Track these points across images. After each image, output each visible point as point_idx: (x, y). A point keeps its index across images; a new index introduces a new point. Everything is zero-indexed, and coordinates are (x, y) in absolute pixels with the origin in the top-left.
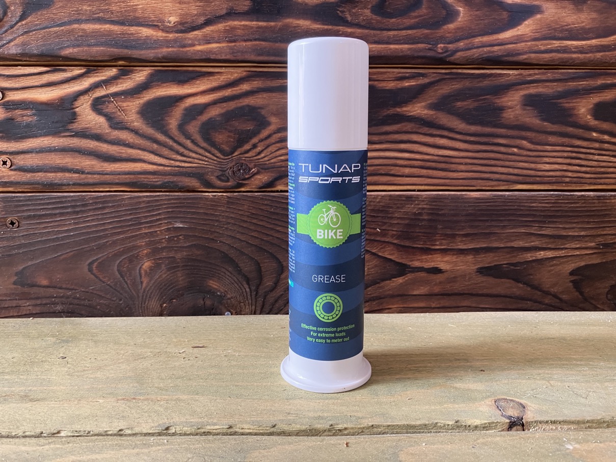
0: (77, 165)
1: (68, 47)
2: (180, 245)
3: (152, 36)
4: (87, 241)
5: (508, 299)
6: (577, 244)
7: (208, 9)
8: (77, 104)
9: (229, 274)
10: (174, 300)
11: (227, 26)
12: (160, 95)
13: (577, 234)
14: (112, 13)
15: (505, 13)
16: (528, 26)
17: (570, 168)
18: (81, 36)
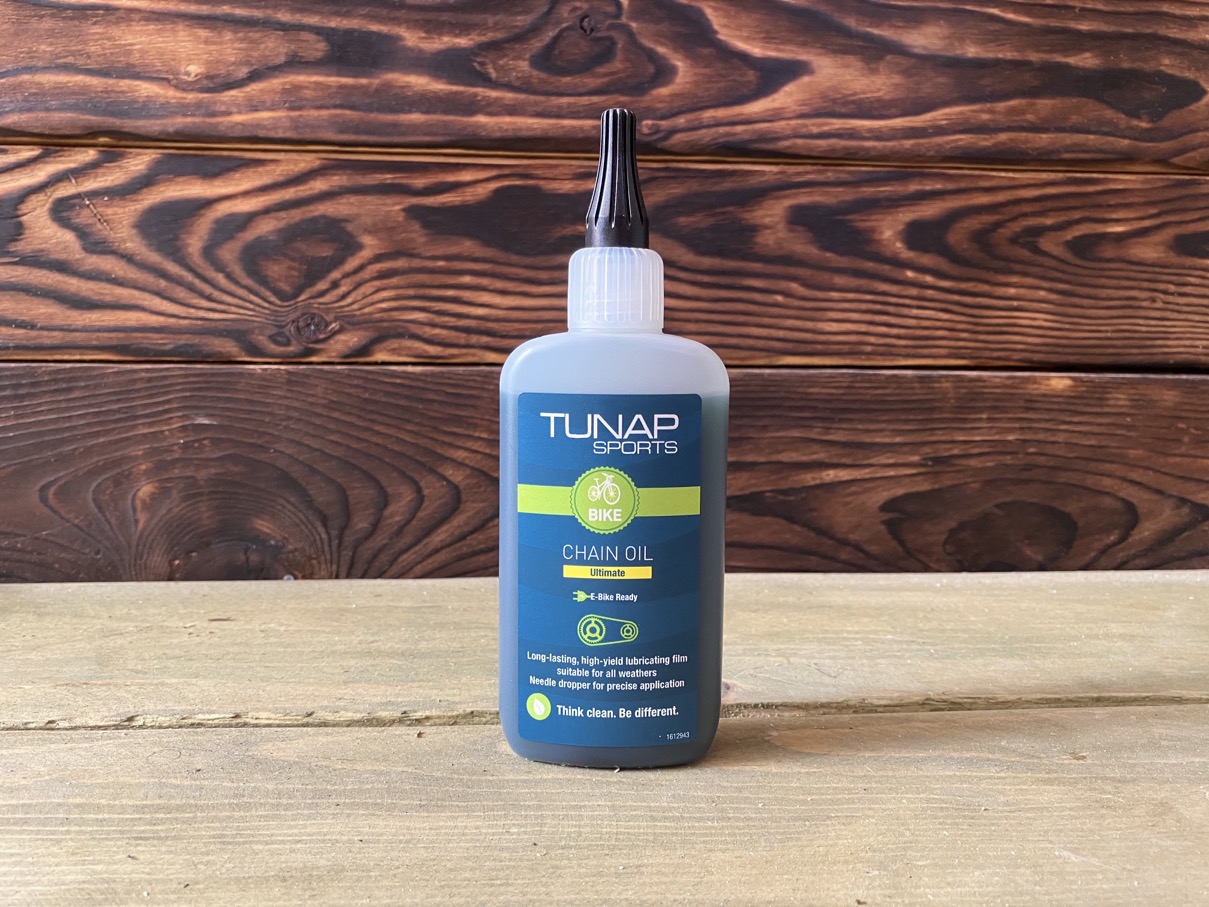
0: (22, 314)
1: (11, 111)
2: (203, 456)
3: (157, 96)
4: (39, 447)
5: (777, 553)
6: (889, 458)
7: (255, 54)
8: (24, 208)
9: (290, 507)
10: (194, 554)
11: (286, 83)
12: (171, 197)
13: (888, 440)
14: (89, 57)
15: (752, 72)
16: (790, 94)
17: (872, 329)
18: (35, 94)
